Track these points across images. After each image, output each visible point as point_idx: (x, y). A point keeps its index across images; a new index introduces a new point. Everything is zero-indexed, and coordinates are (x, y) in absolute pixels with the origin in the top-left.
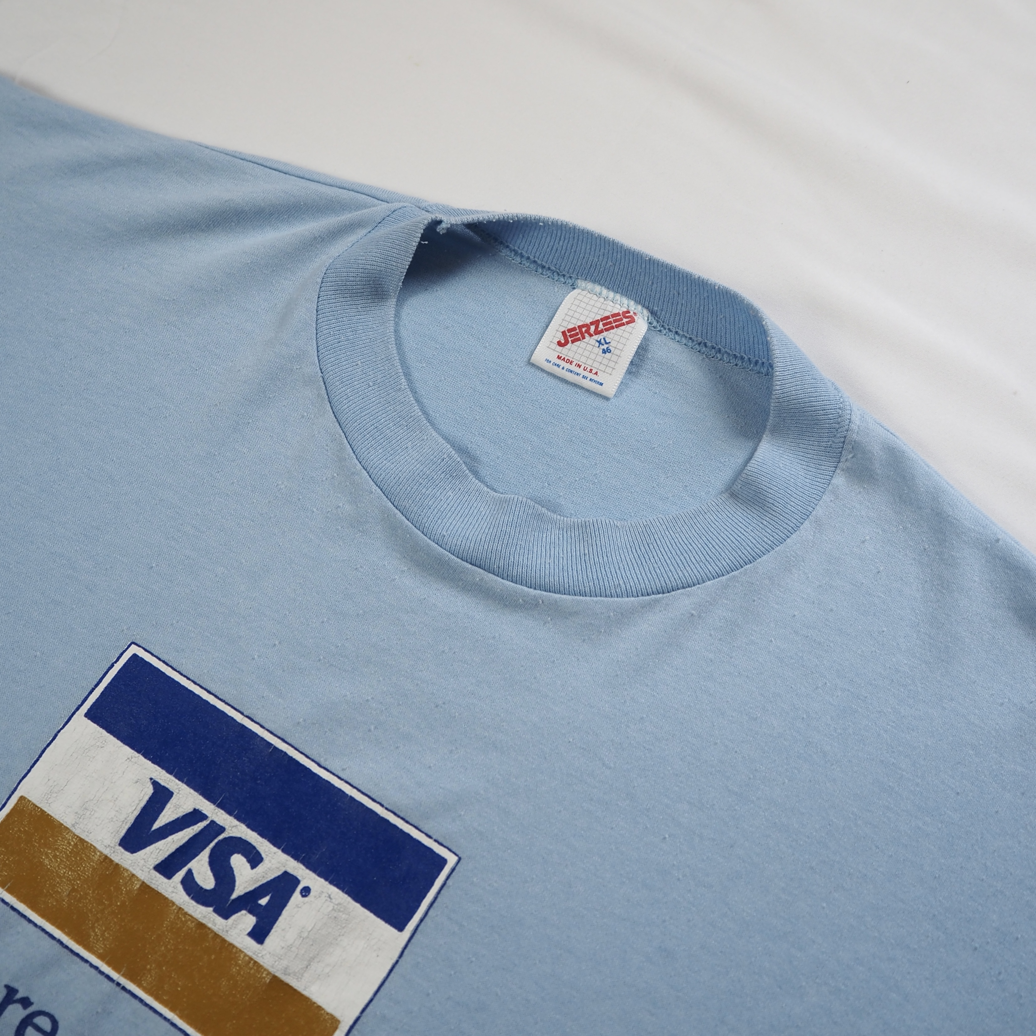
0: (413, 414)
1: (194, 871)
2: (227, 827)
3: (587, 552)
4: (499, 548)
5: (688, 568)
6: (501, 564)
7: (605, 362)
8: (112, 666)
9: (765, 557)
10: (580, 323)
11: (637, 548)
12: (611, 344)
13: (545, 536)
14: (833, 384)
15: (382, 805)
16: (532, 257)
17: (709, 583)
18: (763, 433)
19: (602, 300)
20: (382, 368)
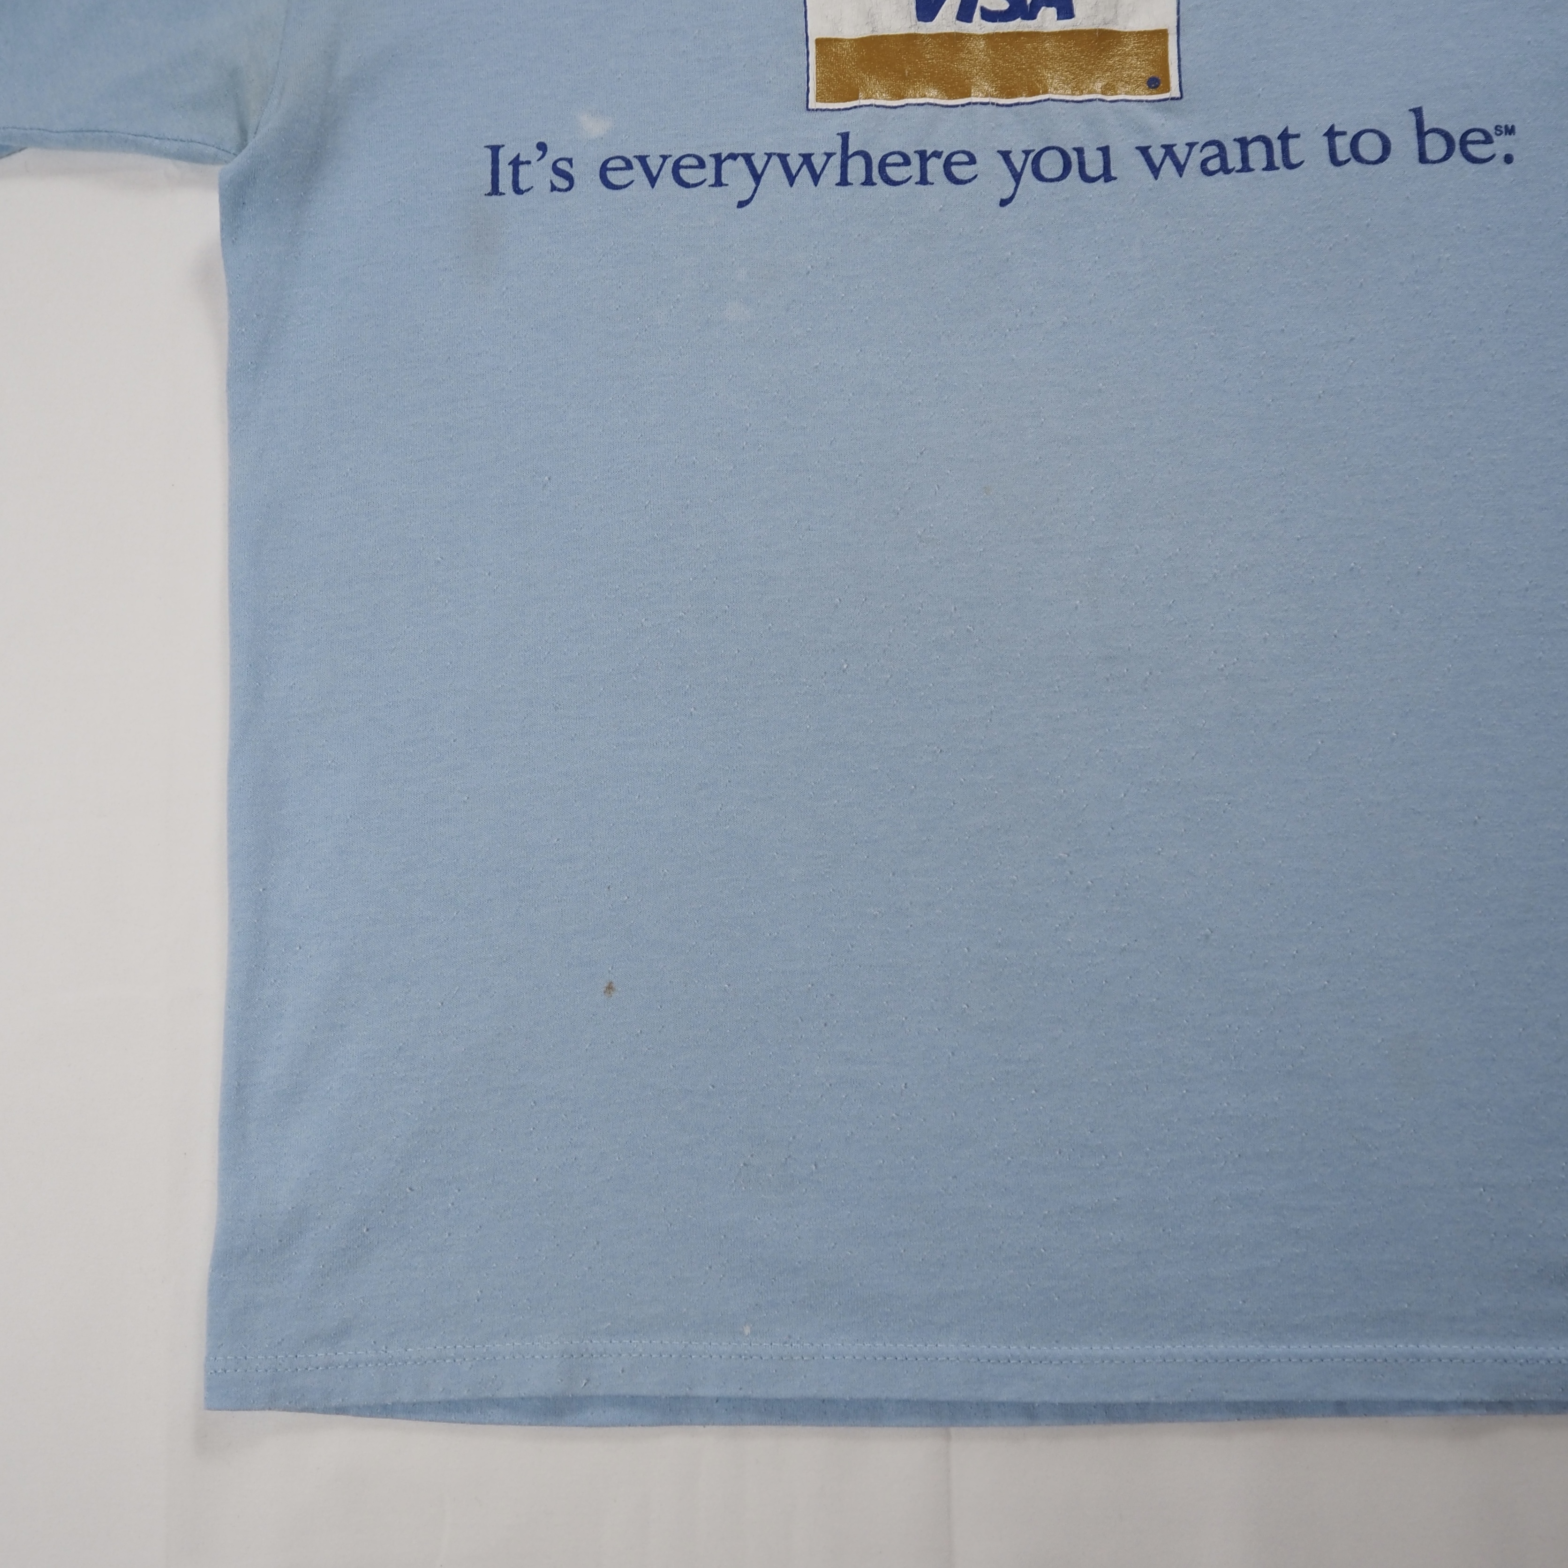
1: (985, 6)
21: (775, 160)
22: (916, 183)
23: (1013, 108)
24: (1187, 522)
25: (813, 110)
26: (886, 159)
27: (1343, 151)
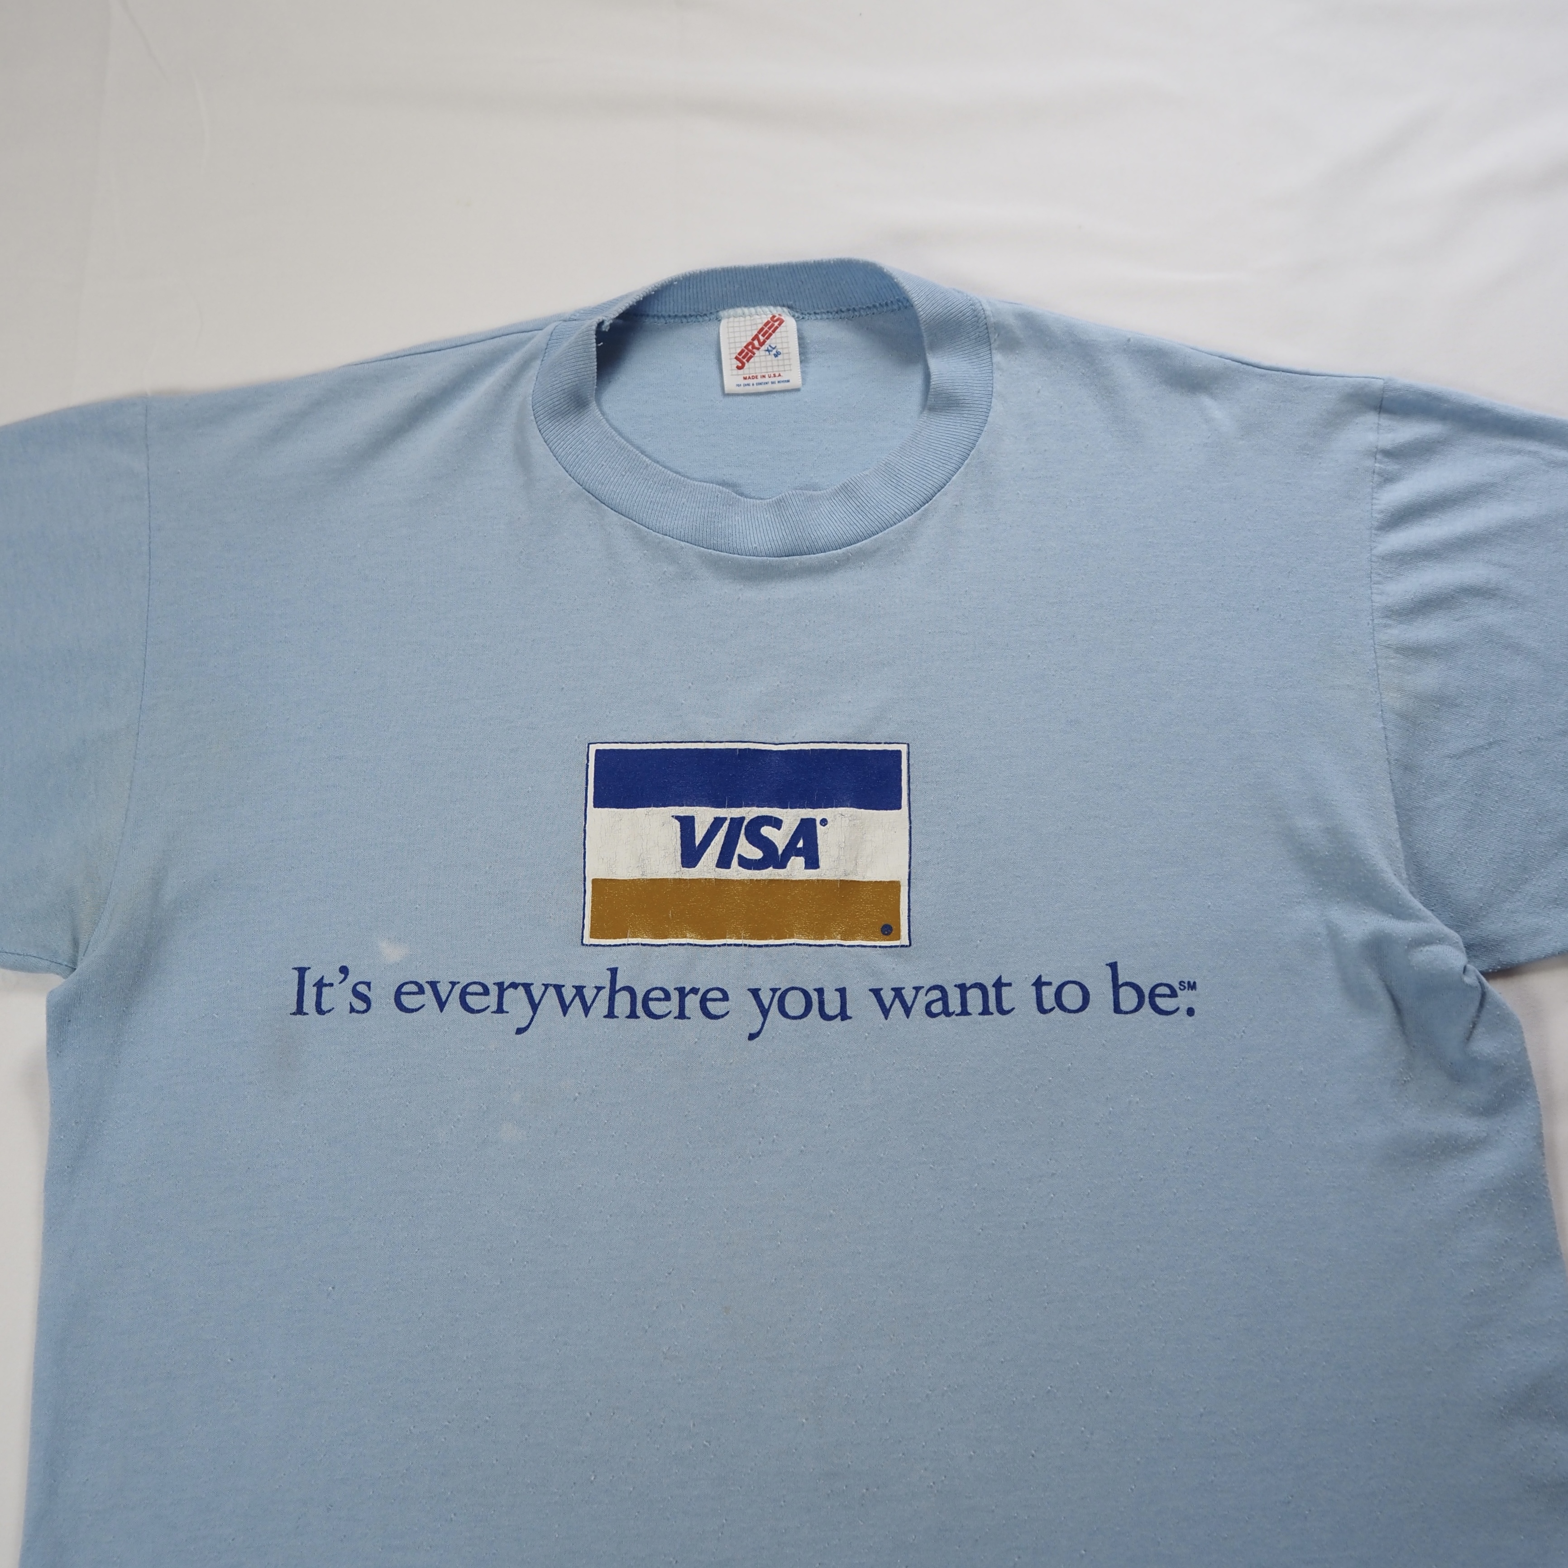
0: (670, 477)
1: (742, 854)
2: (744, 815)
3: (858, 504)
4: (800, 534)
5: (934, 476)
6: (808, 544)
7: (781, 363)
8: (587, 766)
9: (980, 440)
10: (745, 344)
11: (890, 482)
12: (778, 347)
13: (821, 509)
14: (954, 289)
15: (836, 742)
16: (672, 314)
17: (954, 478)
18: (925, 354)
19: (748, 318)
20: (622, 458)
21: (551, 991)
22: (675, 1018)
23: (764, 949)
24: (904, 1344)
25: (587, 945)
26: (649, 994)
27: (1049, 1001)
